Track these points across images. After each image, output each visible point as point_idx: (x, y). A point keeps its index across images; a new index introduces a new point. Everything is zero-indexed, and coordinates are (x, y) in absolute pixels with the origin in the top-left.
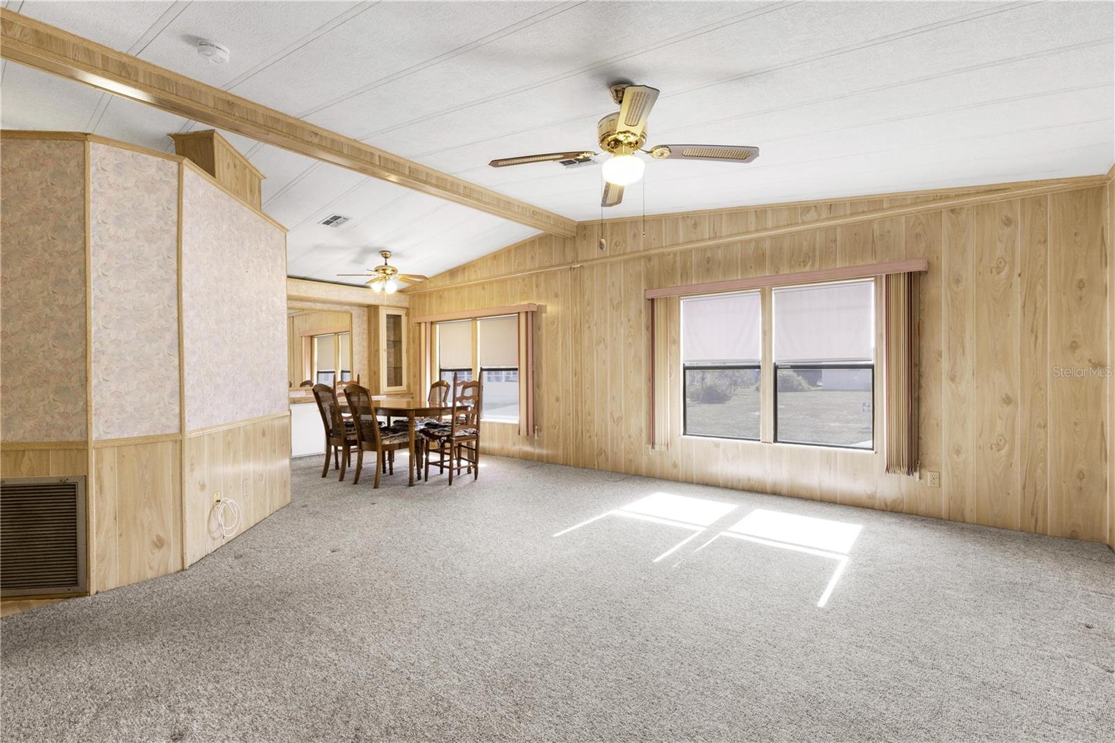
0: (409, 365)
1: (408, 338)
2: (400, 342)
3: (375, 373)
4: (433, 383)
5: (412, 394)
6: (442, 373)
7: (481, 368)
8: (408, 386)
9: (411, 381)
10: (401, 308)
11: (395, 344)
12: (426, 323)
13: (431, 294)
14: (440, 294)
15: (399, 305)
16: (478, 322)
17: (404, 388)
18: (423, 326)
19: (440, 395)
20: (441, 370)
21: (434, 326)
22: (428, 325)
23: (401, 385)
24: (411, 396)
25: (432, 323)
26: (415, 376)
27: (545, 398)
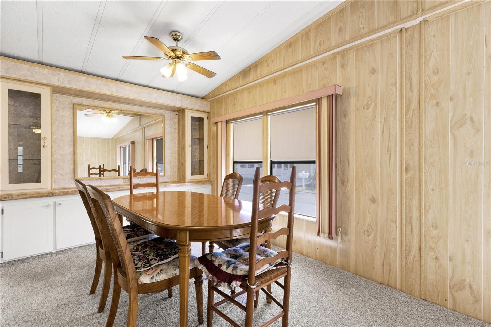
0: (209, 158)
1: (209, 136)
2: (203, 139)
3: (182, 164)
4: (228, 174)
5: (212, 181)
6: (235, 165)
7: (271, 161)
8: (209, 175)
9: (211, 171)
10: (203, 112)
11: (199, 141)
12: (222, 121)
13: (227, 97)
14: (234, 96)
15: (202, 109)
16: (269, 117)
17: (205, 176)
18: (220, 124)
19: (234, 188)
20: (234, 163)
21: (228, 125)
22: (224, 124)
23: (203, 174)
24: (211, 183)
25: (227, 122)
26: (214, 167)
27: (353, 196)
